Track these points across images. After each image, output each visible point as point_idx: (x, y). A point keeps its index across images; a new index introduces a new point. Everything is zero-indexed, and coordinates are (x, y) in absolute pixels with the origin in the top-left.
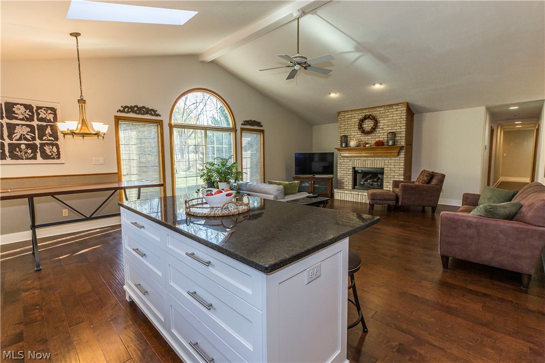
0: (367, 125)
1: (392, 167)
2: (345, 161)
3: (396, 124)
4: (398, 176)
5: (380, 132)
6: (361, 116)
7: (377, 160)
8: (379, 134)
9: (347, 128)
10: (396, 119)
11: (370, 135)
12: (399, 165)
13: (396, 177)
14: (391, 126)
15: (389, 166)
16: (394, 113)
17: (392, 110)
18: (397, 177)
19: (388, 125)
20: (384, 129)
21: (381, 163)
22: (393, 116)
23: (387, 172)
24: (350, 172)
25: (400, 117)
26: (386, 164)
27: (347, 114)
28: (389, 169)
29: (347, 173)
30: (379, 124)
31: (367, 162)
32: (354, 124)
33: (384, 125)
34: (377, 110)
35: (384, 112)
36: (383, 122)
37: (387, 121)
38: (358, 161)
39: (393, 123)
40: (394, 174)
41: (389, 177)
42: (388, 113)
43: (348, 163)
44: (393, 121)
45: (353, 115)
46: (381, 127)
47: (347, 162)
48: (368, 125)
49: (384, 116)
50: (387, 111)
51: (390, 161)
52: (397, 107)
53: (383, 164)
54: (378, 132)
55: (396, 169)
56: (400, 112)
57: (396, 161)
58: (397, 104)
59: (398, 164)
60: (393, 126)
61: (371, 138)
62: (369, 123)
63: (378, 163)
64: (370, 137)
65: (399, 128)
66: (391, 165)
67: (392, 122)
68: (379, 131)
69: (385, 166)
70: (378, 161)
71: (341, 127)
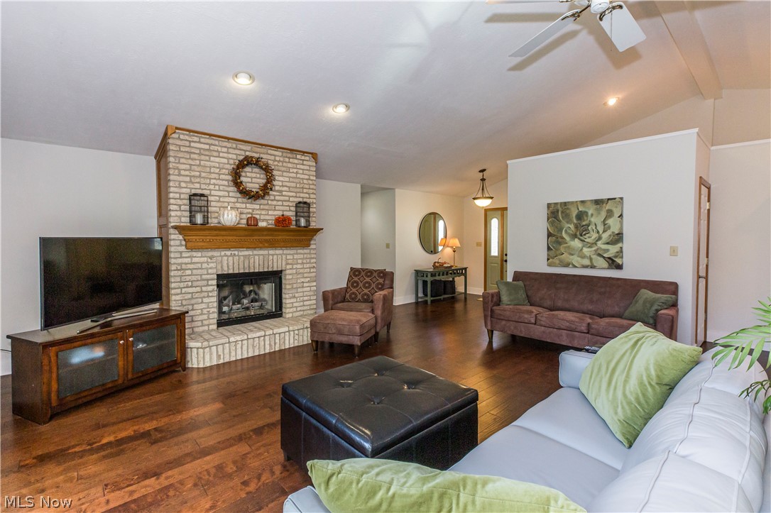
0: (249, 180)
1: (299, 266)
2: (195, 260)
3: (302, 188)
4: (309, 282)
5: (277, 198)
6: (236, 155)
7: (273, 255)
8: (275, 203)
9: (200, 176)
10: (303, 179)
11: (258, 202)
12: (310, 263)
13: (305, 285)
14: (296, 190)
15: (295, 267)
16: (298, 166)
17: (296, 161)
18: (307, 285)
19: (289, 187)
20: (284, 193)
21: (280, 261)
22: (297, 173)
23: (290, 277)
24: (210, 288)
25: (307, 177)
26: (290, 261)
27: (196, 139)
28: (294, 271)
29: (202, 291)
30: (275, 183)
31: (252, 261)
32: (217, 171)
33: (283, 186)
34: (270, 152)
35: (282, 159)
36: (281, 179)
37: (287, 179)
38: (231, 258)
39: (298, 186)
40: (302, 280)
41: (295, 286)
42: (290, 165)
43: (205, 266)
44: (297, 180)
45: (212, 148)
46: (277, 188)
47: (202, 263)
48: (252, 178)
49: (283, 169)
50: (287, 160)
51: (296, 256)
52: (303, 158)
53: (284, 263)
54: (272, 198)
55: (306, 270)
56: (308, 168)
57: (305, 256)
58: (304, 153)
59: (308, 261)
60: (298, 190)
61: (260, 209)
62: (254, 175)
63: (275, 261)
64: (257, 207)
65: (307, 195)
66: (297, 264)
67: (297, 183)
68: (275, 196)
69: (288, 267)
70: (275, 257)
71: (179, 170)
